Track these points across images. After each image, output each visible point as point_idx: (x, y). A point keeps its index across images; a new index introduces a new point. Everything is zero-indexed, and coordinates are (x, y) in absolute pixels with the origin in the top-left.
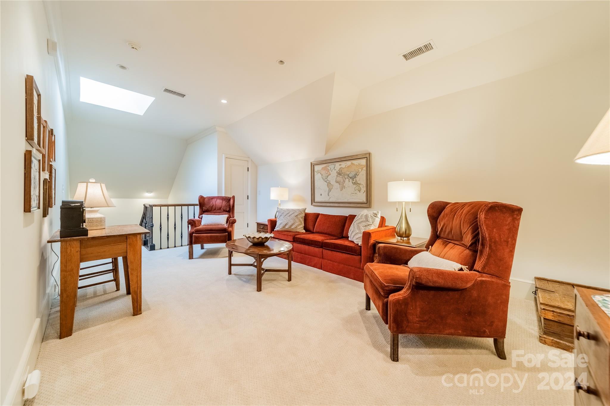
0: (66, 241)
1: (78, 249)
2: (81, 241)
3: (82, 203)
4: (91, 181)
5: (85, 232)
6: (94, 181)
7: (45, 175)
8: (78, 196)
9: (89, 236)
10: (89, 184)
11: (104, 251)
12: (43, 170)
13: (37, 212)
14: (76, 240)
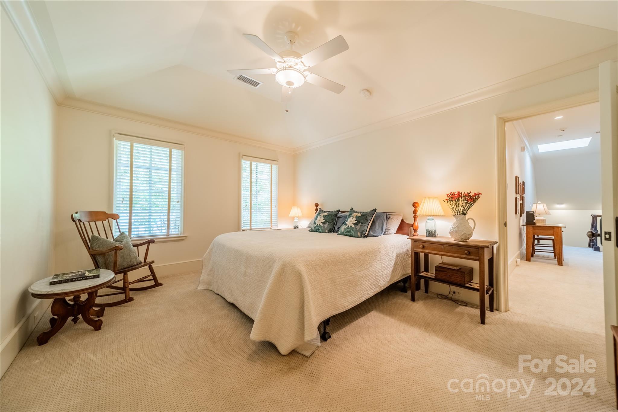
0: (528, 226)
1: (532, 230)
2: (533, 226)
3: (533, 212)
4: (539, 202)
5: (535, 224)
6: (540, 202)
7: (521, 202)
8: (533, 209)
9: (536, 225)
10: (538, 204)
11: (543, 233)
12: (520, 200)
13: (518, 215)
14: (531, 226)
